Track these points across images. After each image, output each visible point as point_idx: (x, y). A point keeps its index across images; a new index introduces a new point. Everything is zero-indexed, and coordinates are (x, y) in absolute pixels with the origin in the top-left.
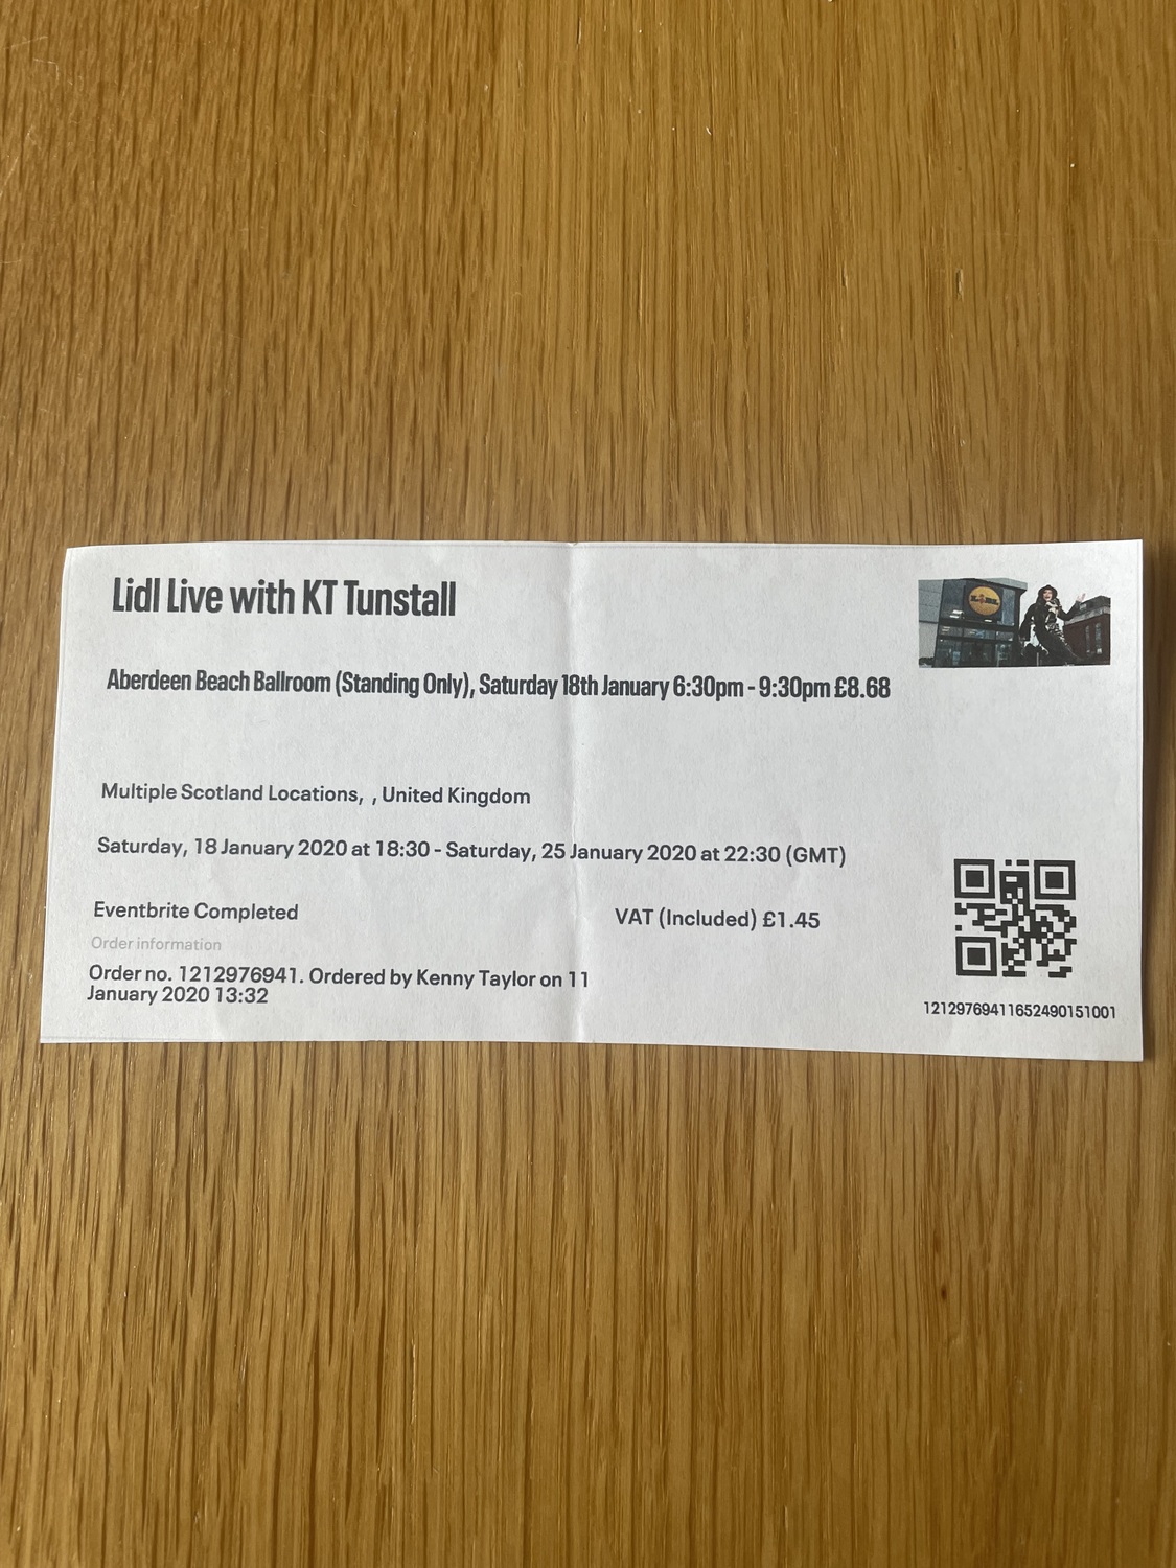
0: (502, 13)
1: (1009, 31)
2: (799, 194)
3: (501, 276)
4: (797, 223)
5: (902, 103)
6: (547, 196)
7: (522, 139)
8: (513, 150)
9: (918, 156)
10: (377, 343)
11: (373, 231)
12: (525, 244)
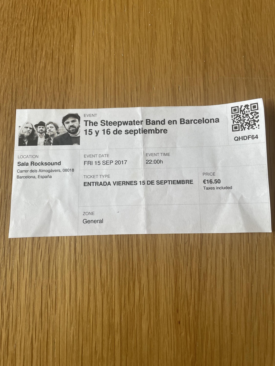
0: (76, 29)
1: (190, 31)
2: (143, 69)
3: (76, 89)
4: (143, 75)
5: (166, 48)
6: (86, 70)
7: (80, 57)
8: (78, 60)
9: (170, 60)
10: (47, 104)
11: (46, 78)
12: (81, 81)
